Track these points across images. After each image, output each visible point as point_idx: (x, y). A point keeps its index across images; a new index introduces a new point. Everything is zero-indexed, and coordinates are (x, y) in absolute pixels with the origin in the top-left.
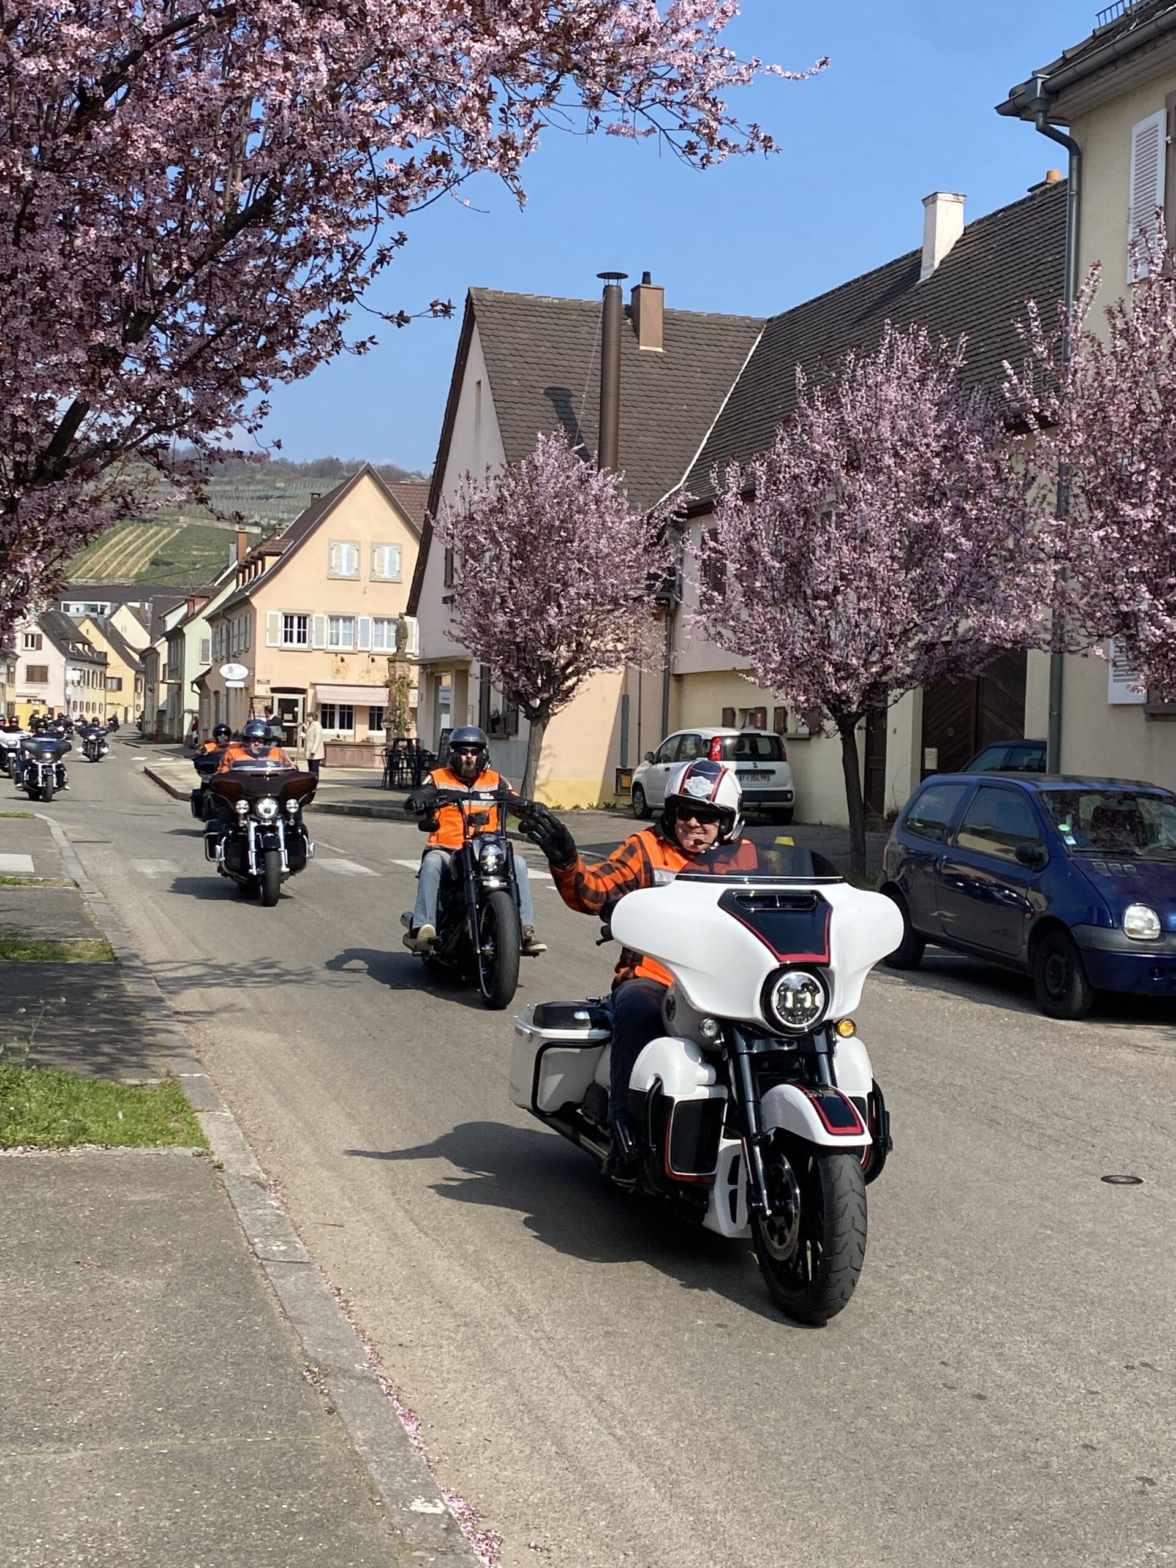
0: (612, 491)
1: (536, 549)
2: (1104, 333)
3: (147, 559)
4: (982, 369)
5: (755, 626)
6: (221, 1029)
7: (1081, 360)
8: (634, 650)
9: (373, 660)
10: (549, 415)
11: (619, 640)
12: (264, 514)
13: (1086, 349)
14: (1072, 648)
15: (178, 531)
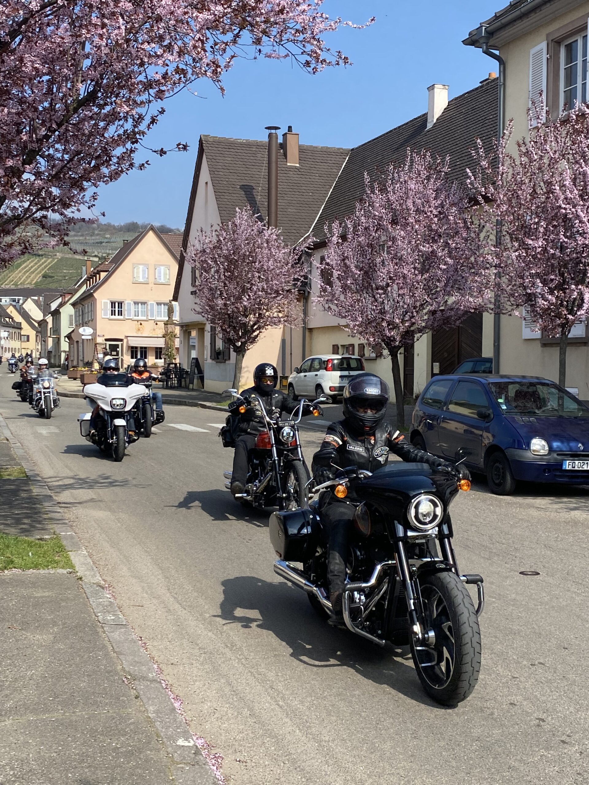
0: (275, 237)
1: (238, 266)
2: (515, 154)
3: (40, 275)
4: (458, 173)
5: (347, 303)
6: (81, 510)
7: (505, 168)
8: (288, 316)
9: (156, 324)
10: (241, 198)
11: (280, 312)
12: (100, 251)
13: (508, 162)
14: (504, 312)
15: (56, 260)
